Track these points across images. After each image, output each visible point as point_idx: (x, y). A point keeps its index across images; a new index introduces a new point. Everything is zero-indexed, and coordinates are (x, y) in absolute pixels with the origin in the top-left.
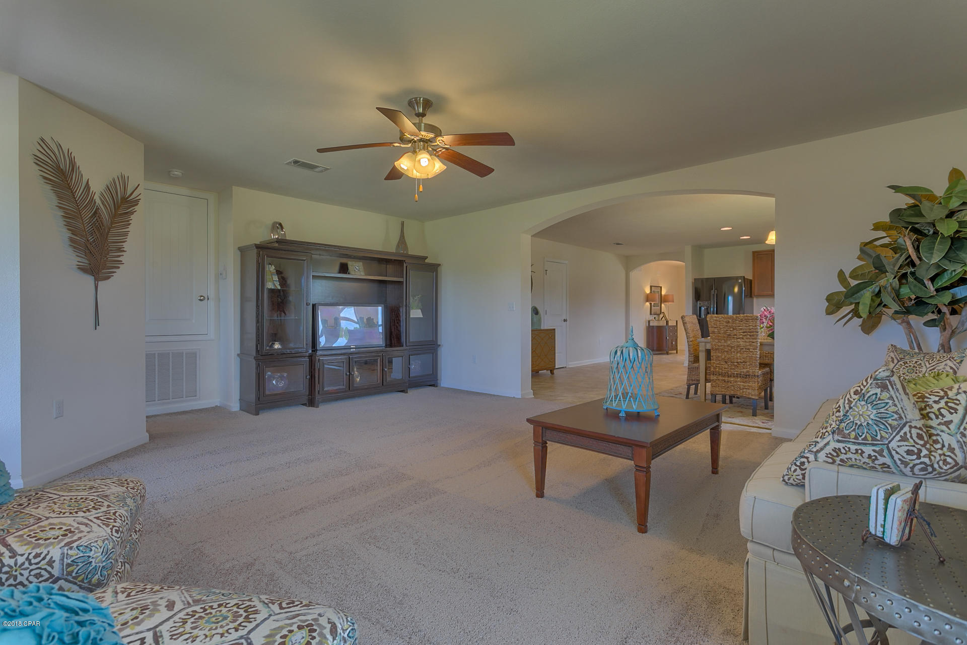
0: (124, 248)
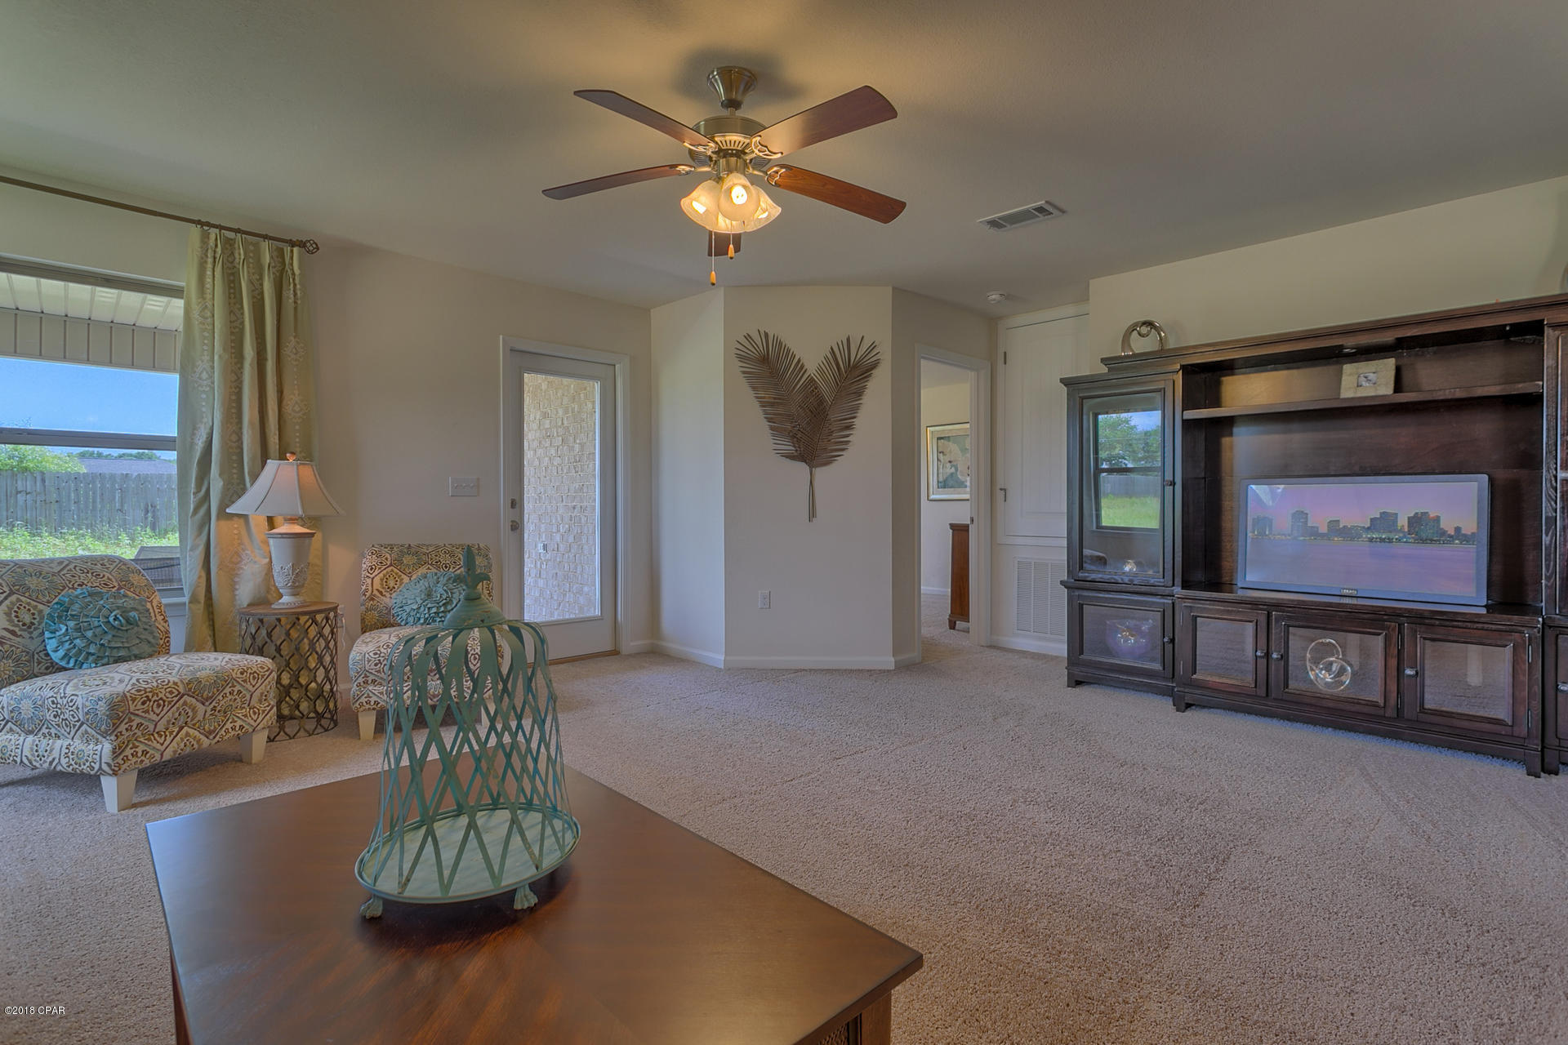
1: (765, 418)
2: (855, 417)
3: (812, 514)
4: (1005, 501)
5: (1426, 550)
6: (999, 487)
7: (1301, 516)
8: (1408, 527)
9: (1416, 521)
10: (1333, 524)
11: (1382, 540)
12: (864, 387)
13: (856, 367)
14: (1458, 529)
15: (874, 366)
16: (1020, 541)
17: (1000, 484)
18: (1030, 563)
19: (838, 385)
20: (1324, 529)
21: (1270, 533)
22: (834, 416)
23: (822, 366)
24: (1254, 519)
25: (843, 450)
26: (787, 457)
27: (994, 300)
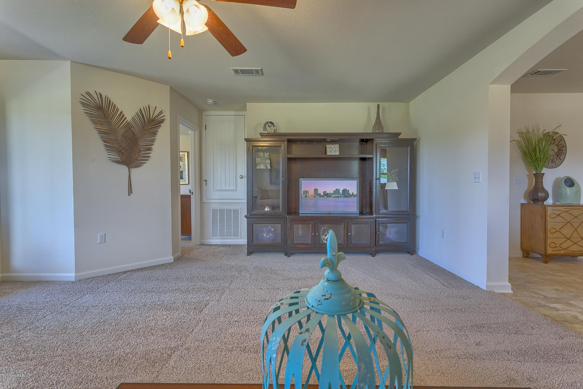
0: (152, 148)
1: (102, 140)
2: (153, 145)
3: (130, 191)
4: (206, 185)
5: (347, 199)
6: (203, 180)
7: (316, 190)
8: (342, 193)
9: (345, 191)
10: (325, 192)
11: (336, 197)
12: (157, 131)
13: (153, 120)
14: (353, 193)
15: (162, 121)
16: (213, 201)
17: (204, 178)
18: (217, 210)
19: (144, 128)
20: (322, 194)
21: (308, 196)
22: (142, 143)
23: (135, 117)
24: (303, 191)
25: (147, 160)
26: (115, 162)
27: (210, 103)
